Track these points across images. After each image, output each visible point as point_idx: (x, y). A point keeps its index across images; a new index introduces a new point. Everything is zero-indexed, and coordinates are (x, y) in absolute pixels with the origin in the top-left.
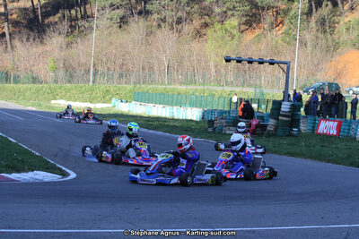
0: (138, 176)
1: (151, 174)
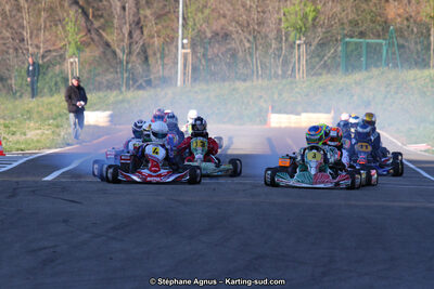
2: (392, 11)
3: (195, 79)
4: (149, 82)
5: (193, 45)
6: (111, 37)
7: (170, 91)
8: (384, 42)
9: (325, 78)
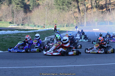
0: (11, 50)
1: (15, 49)
2: (105, 20)
3: (86, 26)
4: (82, 26)
5: (86, 23)
6: (79, 22)
7: (84, 27)
8: (104, 23)
9: (98, 26)
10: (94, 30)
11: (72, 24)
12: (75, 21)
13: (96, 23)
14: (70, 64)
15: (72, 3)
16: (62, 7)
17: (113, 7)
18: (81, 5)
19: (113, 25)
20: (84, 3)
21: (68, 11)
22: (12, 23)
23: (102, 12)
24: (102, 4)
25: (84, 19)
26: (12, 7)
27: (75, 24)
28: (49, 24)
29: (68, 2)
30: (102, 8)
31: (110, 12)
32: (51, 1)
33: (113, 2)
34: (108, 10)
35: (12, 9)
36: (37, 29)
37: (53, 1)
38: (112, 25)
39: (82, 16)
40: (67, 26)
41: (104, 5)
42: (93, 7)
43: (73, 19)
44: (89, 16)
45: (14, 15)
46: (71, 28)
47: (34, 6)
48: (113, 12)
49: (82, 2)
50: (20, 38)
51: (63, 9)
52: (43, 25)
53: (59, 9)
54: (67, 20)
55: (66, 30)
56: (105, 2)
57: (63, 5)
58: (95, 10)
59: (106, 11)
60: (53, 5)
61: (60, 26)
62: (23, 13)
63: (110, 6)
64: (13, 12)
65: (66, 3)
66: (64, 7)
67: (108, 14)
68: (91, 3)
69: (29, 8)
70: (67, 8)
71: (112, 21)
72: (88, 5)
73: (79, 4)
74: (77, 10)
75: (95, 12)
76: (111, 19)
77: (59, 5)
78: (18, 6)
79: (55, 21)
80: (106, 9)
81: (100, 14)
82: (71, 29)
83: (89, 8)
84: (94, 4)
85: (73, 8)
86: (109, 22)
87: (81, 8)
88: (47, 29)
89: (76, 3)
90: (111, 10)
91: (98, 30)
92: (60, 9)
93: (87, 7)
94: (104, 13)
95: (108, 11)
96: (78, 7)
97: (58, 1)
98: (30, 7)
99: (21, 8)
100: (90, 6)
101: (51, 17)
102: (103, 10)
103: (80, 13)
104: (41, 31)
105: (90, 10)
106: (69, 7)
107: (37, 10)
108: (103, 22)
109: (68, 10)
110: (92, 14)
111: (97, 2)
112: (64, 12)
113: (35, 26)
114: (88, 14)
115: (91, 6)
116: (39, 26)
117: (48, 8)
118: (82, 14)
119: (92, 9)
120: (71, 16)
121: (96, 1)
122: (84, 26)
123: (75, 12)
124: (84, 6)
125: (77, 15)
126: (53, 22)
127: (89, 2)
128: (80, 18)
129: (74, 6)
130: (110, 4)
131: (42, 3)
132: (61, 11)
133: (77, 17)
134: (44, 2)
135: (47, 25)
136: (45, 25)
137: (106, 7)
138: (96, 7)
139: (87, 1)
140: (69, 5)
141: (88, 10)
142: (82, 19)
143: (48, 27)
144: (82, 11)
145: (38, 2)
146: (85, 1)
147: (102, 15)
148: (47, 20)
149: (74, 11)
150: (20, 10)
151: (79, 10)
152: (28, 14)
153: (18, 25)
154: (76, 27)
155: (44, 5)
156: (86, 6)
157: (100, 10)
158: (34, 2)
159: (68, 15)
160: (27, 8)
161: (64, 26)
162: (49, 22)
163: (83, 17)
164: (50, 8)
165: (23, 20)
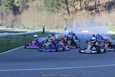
2: (94, 21)
3: (76, 27)
4: (72, 28)
5: (76, 24)
6: (68, 23)
9: (88, 27)
10: (83, 31)
11: (62, 26)
12: (64, 22)
13: (86, 25)
14: (60, 66)
15: (61, 4)
16: (51, 9)
17: (102, 8)
18: (71, 6)
19: (103, 27)
20: (73, 4)
21: (58, 13)
22: (1, 25)
23: (92, 13)
24: (91, 5)
25: (73, 21)
26: (2, 9)
27: (64, 26)
28: (38, 26)
29: (57, 4)
30: (91, 9)
31: (99, 13)
32: (41, 3)
33: (102, 4)
34: (97, 11)
35: (1, 11)
36: (26, 31)
37: (42, 3)
38: (101, 27)
39: (71, 17)
40: (56, 28)
41: (94, 6)
42: (82, 8)
43: (63, 21)
44: (79, 17)
45: (3, 17)
46: (60, 29)
47: (23, 8)
48: (102, 13)
49: (71, 4)
50: (10, 41)
51: (53, 11)
52: (32, 27)
53: (48, 11)
54: (56, 22)
55: (56, 32)
56: (94, 3)
57: (52, 6)
58: (84, 11)
59: (95, 13)
60: (43, 7)
61: (50, 28)
62: (12, 15)
63: (99, 7)
64: (2, 14)
65: (56, 4)
66: (53, 8)
67: (97, 15)
68: (80, 5)
69: (18, 10)
70: (57, 10)
71: (101, 22)
72: (77, 6)
73: (69, 6)
74: (66, 12)
75: (85, 13)
76: (100, 21)
77: (49, 7)
78: (7, 8)
79: (44, 23)
80: (96, 10)
81: (90, 16)
82: (60, 31)
83: (78, 9)
84: (84, 5)
85: (63, 9)
86: (99, 23)
87: (70, 10)
88: (37, 31)
89: (65, 4)
90: (100, 11)
91: (87, 31)
92: (50, 11)
93: (77, 9)
94: (93, 15)
95: (98, 13)
96: (68, 9)
97: (48, 3)
98: (20, 9)
99: (10, 9)
100: (79, 8)
101: (41, 19)
102: (93, 12)
103: (69, 14)
104: (31, 33)
105: (79, 12)
106: (58, 9)
107: (27, 12)
108: (92, 24)
109: (57, 11)
110: (82, 15)
111: (87, 3)
112: (53, 14)
113: (25, 28)
114: (78, 15)
115: (81, 7)
116: (28, 28)
117: (38, 10)
118: (71, 16)
119: (81, 10)
120: (60, 17)
121: (85, 3)
122: (73, 27)
123: (64, 14)
124: (73, 8)
125: (67, 17)
126: (42, 24)
127: (78, 4)
128: (69, 20)
129: (64, 8)
130: (99, 5)
131: (32, 5)
132: (51, 12)
133: (66, 19)
134: (33, 4)
135: (36, 27)
136: (34, 27)
137: (95, 9)
138: (86, 9)
139: (76, 2)
140: (59, 7)
141: (77, 11)
142: (72, 21)
143: (38, 29)
144: (72, 12)
145: (28, 3)
146: (75, 3)
147: (91, 17)
148: (37, 22)
149: (64, 12)
150: (9, 12)
151: (69, 11)
152: (18, 16)
153: (7, 27)
154: (66, 29)
155: (33, 6)
156: (76, 7)
157: (89, 12)
158: (23, 3)
159: (57, 16)
160: (16, 10)
161: (53, 28)
162: (38, 24)
163: (72, 19)
164: (40, 10)
165: (12, 22)
